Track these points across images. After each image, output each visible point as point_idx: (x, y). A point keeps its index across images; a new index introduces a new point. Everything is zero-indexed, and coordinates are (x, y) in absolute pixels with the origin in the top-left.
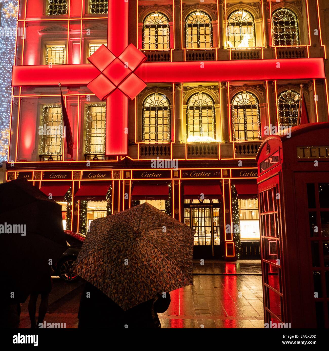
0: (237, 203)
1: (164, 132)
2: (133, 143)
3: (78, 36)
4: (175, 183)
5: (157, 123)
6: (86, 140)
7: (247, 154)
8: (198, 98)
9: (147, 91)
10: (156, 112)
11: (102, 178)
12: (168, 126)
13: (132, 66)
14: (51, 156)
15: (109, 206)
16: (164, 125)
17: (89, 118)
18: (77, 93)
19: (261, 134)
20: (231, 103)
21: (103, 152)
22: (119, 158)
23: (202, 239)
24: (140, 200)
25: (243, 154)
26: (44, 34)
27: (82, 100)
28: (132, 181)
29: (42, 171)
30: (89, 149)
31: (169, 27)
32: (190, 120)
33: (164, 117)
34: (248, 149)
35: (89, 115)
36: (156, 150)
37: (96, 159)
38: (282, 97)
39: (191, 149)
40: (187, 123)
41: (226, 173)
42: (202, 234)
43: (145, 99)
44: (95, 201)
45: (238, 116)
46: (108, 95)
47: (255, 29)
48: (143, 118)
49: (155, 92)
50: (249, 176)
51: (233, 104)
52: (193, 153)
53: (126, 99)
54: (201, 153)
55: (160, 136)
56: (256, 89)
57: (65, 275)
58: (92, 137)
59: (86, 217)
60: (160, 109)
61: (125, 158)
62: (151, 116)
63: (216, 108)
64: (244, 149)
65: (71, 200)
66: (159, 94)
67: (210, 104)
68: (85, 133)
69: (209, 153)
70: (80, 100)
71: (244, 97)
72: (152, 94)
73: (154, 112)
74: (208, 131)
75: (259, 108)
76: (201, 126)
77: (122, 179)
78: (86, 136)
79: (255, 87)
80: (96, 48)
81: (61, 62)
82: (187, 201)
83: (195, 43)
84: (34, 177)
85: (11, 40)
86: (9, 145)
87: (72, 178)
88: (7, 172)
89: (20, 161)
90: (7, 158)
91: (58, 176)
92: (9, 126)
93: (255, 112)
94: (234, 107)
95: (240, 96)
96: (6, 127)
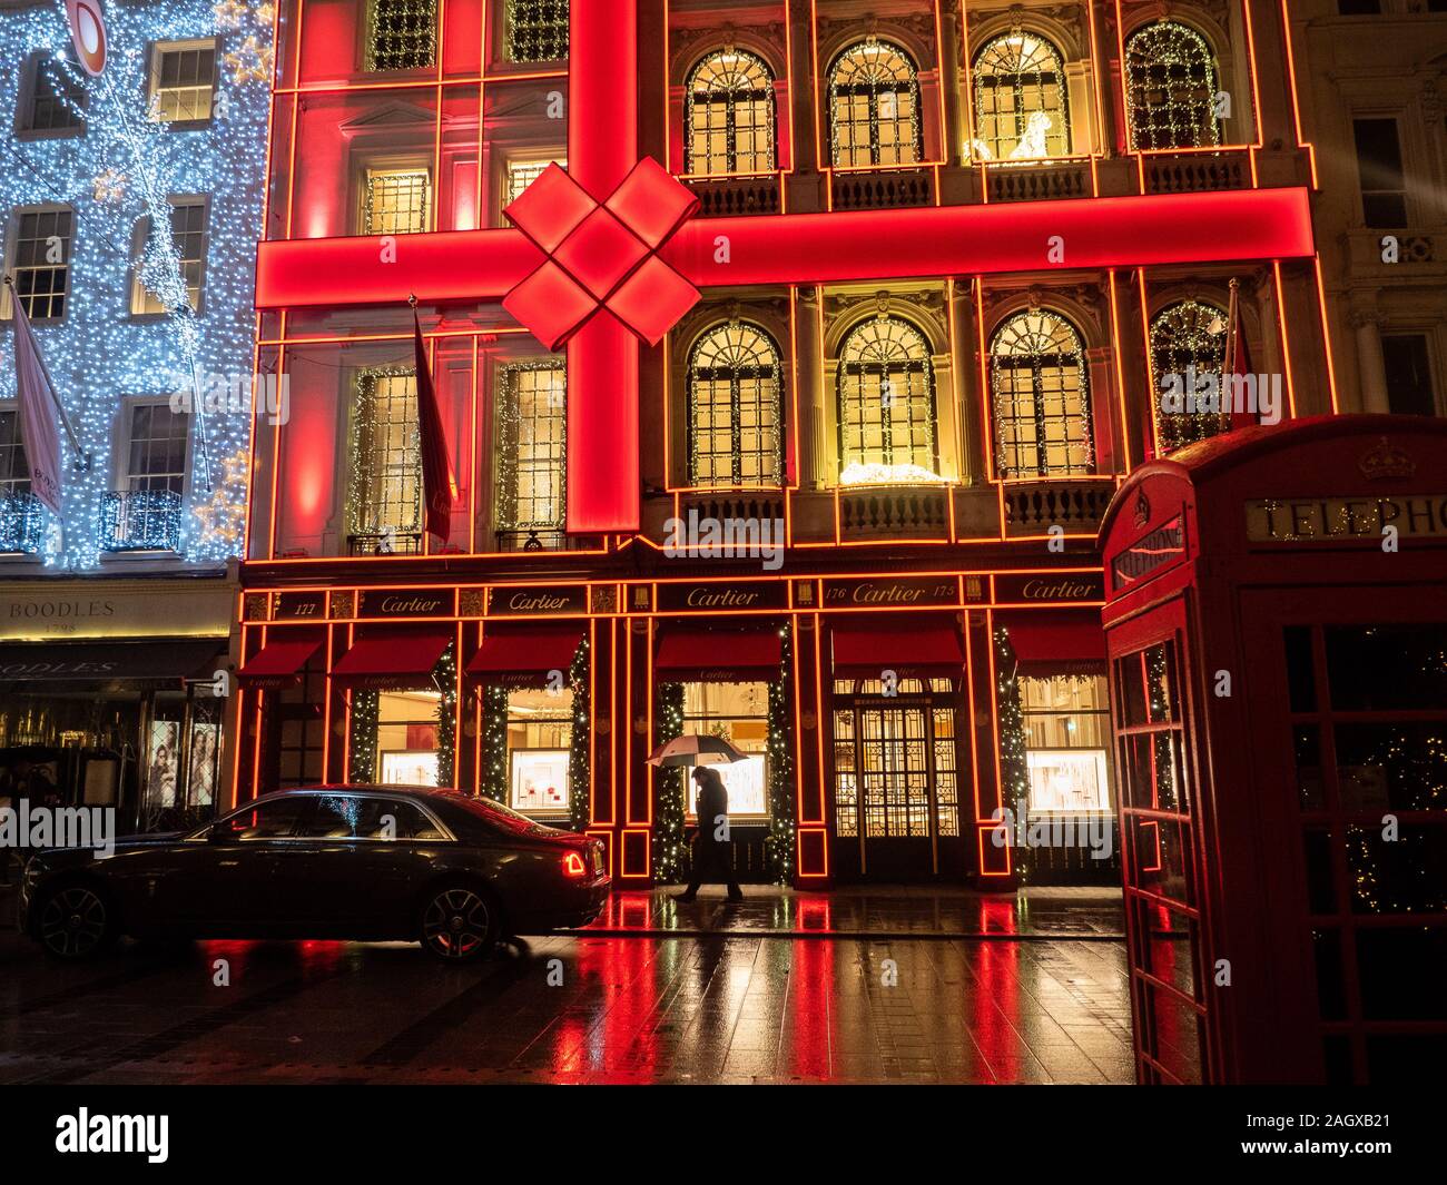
0: (1016, 690)
1: (761, 451)
2: (657, 489)
3: (472, 135)
4: (803, 625)
5: (739, 423)
6: (501, 484)
7: (1046, 521)
8: (877, 335)
9: (702, 314)
10: (732, 384)
11: (557, 611)
12: (776, 432)
13: (652, 230)
15: (581, 705)
16: (760, 427)
17: (509, 408)
18: (470, 328)
19: (1093, 452)
20: (987, 350)
21: (558, 522)
22: (612, 541)
23: (897, 815)
24: (684, 684)
25: (1032, 521)
26: (357, 133)
27: (488, 350)
28: (654, 618)
29: (356, 589)
30: (512, 516)
31: (773, 98)
32: (851, 411)
33: (760, 402)
34: (1052, 504)
35: (511, 401)
37: (533, 545)
38: (1165, 326)
39: (854, 510)
40: (839, 420)
41: (976, 588)
42: (896, 800)
43: (697, 342)
44: (532, 687)
45: (1013, 393)
47: (1066, 95)
48: (689, 404)
49: (731, 318)
50: (1055, 599)
51: (995, 352)
52: (861, 523)
53: (633, 341)
54: (888, 521)
55: (749, 465)
56: (1073, 298)
57: (440, 937)
58: (520, 474)
59: (504, 742)
60: (747, 373)
61: (630, 540)
62: (717, 400)
63: (939, 367)
64: (1038, 505)
65: (453, 685)
66: (742, 323)
68: (496, 458)
69: (915, 521)
70: (481, 351)
71: (1034, 328)
72: (721, 325)
73: (727, 384)
74: (913, 446)
75: (1086, 363)
76: (886, 430)
77: (622, 612)
78: (502, 470)
79: (1071, 291)
80: (529, 174)
81: (415, 224)
82: (844, 687)
83: (862, 147)
84: (332, 610)
85: (251, 155)
86: (248, 504)
87: (457, 613)
88: (242, 594)
89: (285, 557)
90: (242, 548)
91: (409, 606)
92: (247, 442)
93: (1073, 377)
94: (1001, 363)
95: (1019, 326)
96: (239, 443)
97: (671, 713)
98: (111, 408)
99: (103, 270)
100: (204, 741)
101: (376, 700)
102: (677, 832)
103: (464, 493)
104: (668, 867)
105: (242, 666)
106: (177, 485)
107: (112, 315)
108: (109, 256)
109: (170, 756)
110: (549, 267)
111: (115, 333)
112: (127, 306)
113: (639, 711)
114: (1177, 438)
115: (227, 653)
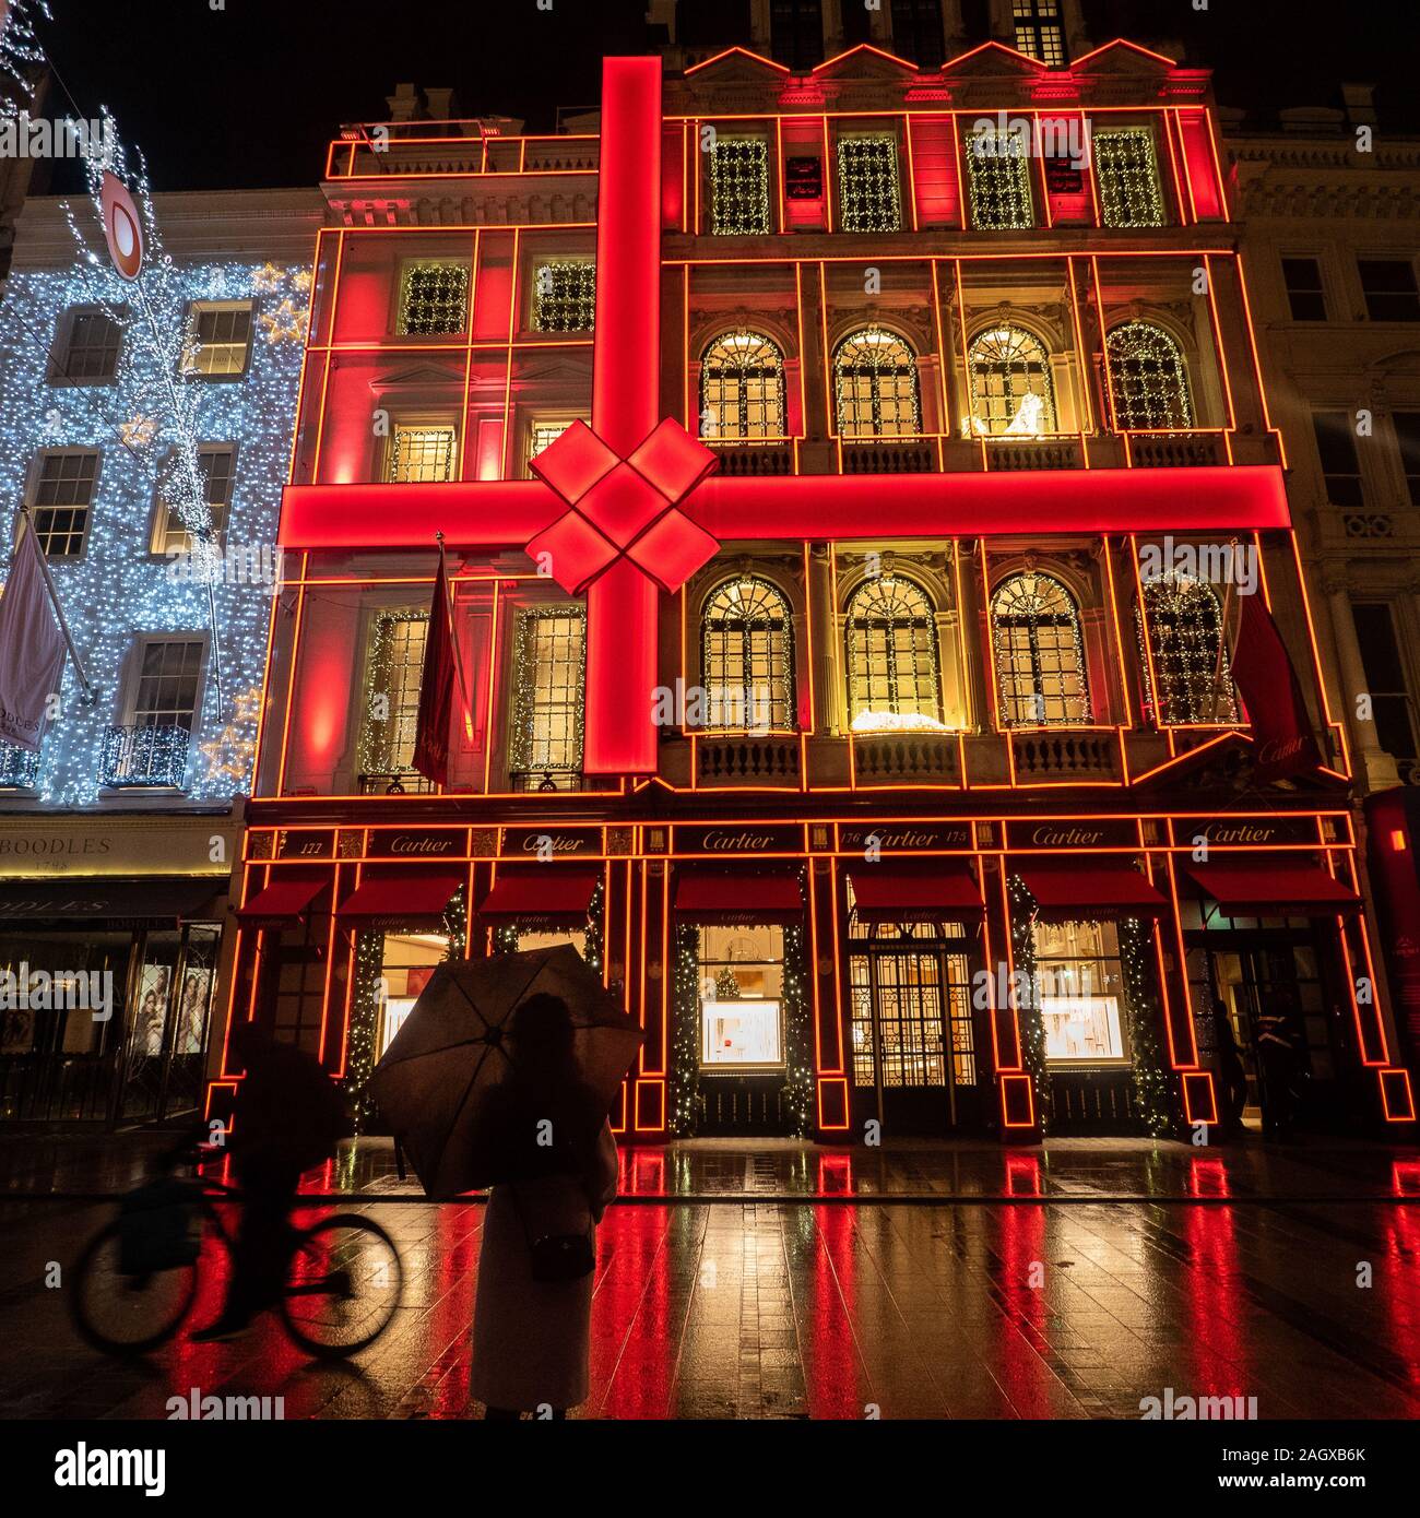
0: (1029, 936)
2: (674, 732)
3: (499, 396)
4: (819, 869)
5: (750, 673)
6: (517, 726)
7: (1053, 769)
8: (882, 593)
9: (716, 568)
10: (744, 635)
11: (571, 852)
12: (787, 682)
13: (672, 485)
14: (397, 778)
15: (594, 949)
16: (772, 676)
17: (527, 652)
18: (494, 574)
19: (1090, 706)
21: (574, 765)
22: (629, 782)
23: (913, 1063)
24: (698, 928)
25: (1040, 769)
26: (386, 390)
27: (508, 596)
28: (670, 861)
29: (366, 827)
30: (526, 757)
31: (783, 376)
32: (859, 663)
33: (771, 653)
34: (1058, 753)
35: (530, 649)
36: (750, 757)
37: (548, 786)
39: (869, 756)
41: (988, 834)
42: (912, 1047)
43: (711, 595)
44: (544, 931)
45: (1011, 650)
46: (592, 579)
47: (1051, 382)
48: (703, 654)
49: (743, 572)
50: (1065, 845)
51: (995, 610)
52: (874, 769)
53: (651, 590)
54: (901, 768)
56: (1065, 563)
58: (536, 717)
60: (758, 626)
61: (647, 782)
62: (730, 650)
64: (1045, 754)
65: (463, 927)
66: (754, 578)
67: (921, 610)
68: (513, 700)
69: (927, 768)
70: (501, 597)
71: (1030, 590)
72: (734, 580)
73: (739, 635)
74: (919, 697)
75: (1079, 623)
77: (638, 854)
78: (518, 713)
79: (1063, 557)
80: (552, 434)
81: (440, 476)
82: (859, 932)
83: (866, 422)
84: (339, 849)
85: (281, 407)
86: (258, 741)
87: (469, 853)
88: (247, 833)
89: (293, 795)
90: (249, 785)
91: (420, 846)
92: (261, 680)
93: (1068, 636)
94: (999, 621)
95: (1015, 587)
96: (252, 681)
97: (685, 959)
98: (123, 644)
99: (125, 511)
100: (197, 985)
101: (381, 943)
102: (691, 1082)
103: (480, 734)
104: (682, 1120)
105: (242, 906)
106: (186, 722)
107: (130, 554)
108: (132, 497)
109: (159, 1001)
110: (572, 516)
111: (132, 571)
112: (147, 545)
113: (654, 956)
114: (1167, 695)
115: (227, 894)
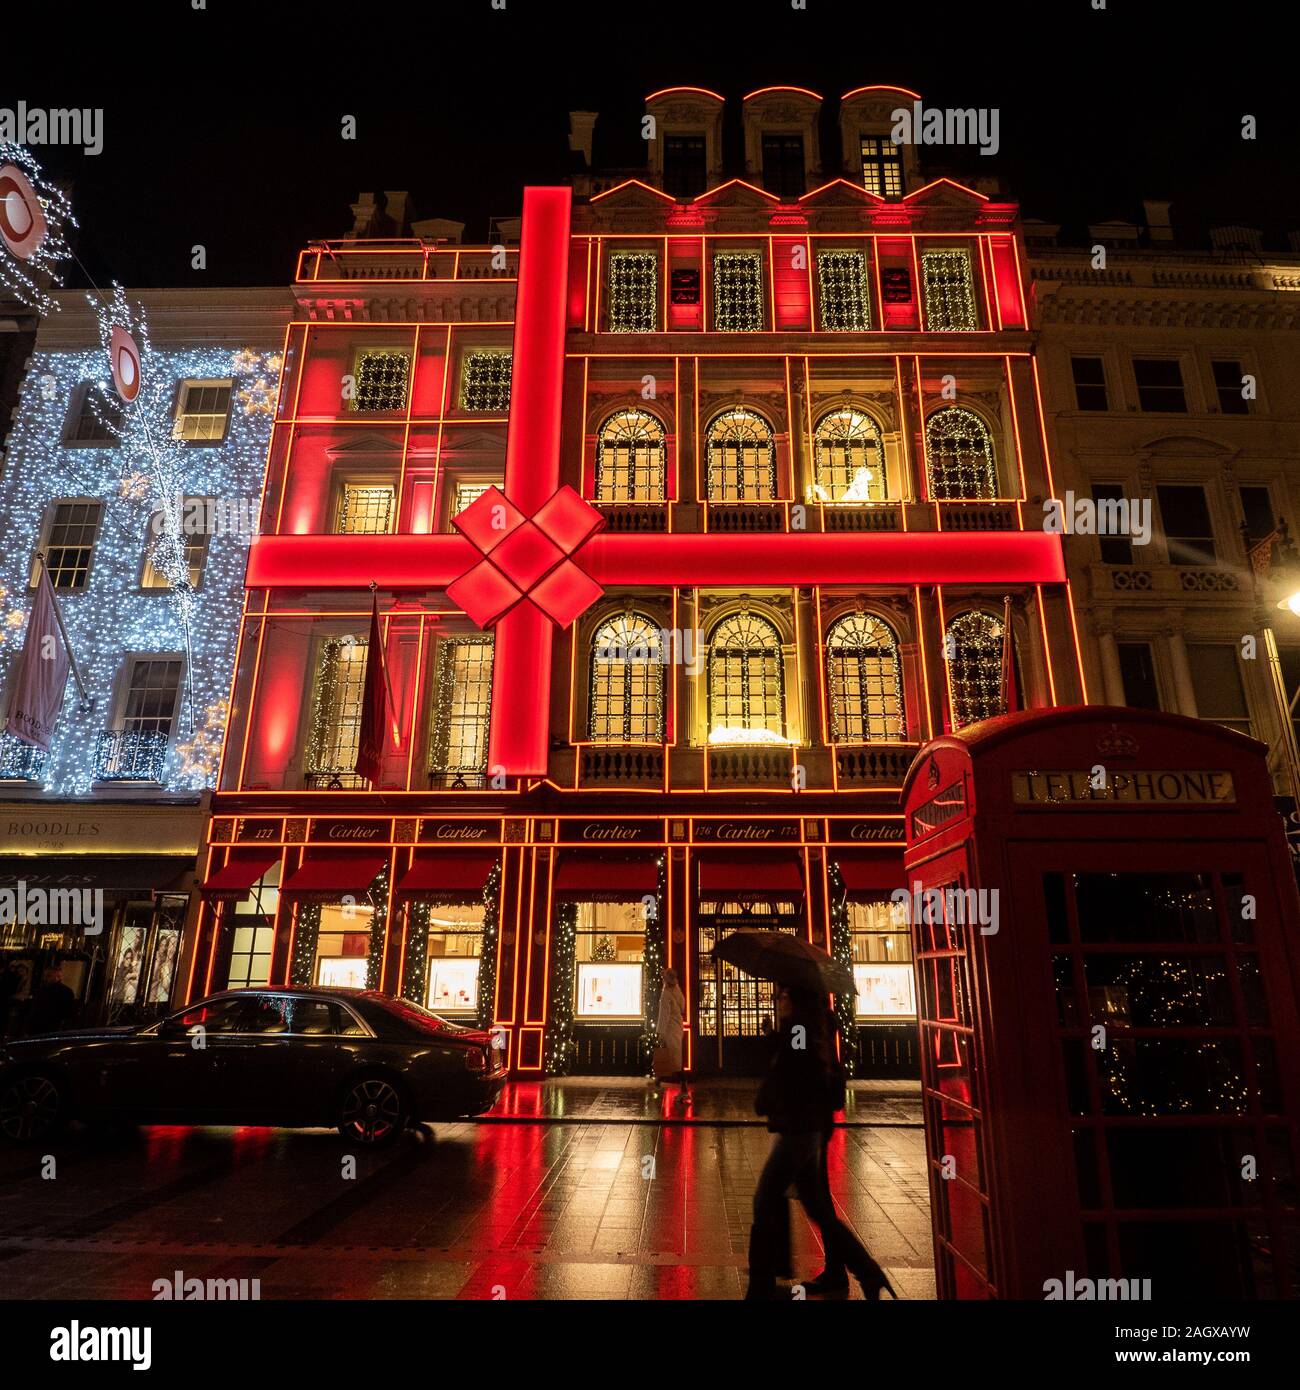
0: (845, 913)
1: (647, 715)
2: (562, 742)
3: (430, 463)
4: (676, 856)
5: (630, 693)
6: (436, 734)
7: (869, 777)
8: (739, 627)
9: (604, 605)
11: (476, 840)
12: (659, 700)
13: (567, 540)
14: (337, 775)
15: (491, 920)
16: (647, 695)
17: (446, 674)
18: (419, 610)
19: (904, 724)
20: (824, 642)
21: (481, 767)
22: (524, 783)
23: (749, 1017)
24: (576, 903)
25: (858, 777)
26: (338, 456)
27: (432, 627)
28: (555, 848)
29: (309, 817)
30: (443, 761)
31: (665, 447)
32: (718, 685)
33: (648, 676)
34: (873, 763)
35: (448, 667)
36: (623, 764)
37: (459, 785)
38: (957, 629)
39: (719, 764)
40: (709, 692)
41: (814, 830)
42: (748, 1004)
43: (600, 628)
44: (451, 904)
45: (843, 676)
46: (499, 616)
47: (883, 456)
48: (591, 676)
49: (627, 610)
50: (876, 839)
51: (830, 644)
52: (725, 775)
53: (548, 625)
54: (746, 774)
55: (637, 726)
56: (890, 607)
57: (356, 1124)
58: (452, 727)
59: (424, 950)
61: (539, 783)
62: (613, 673)
63: (787, 653)
64: (862, 764)
65: (385, 901)
66: (636, 614)
67: (770, 643)
68: (433, 714)
69: (767, 774)
70: (427, 628)
71: (860, 627)
72: (618, 615)
74: (766, 714)
75: (898, 655)
76: (745, 701)
77: (529, 842)
78: (437, 723)
79: (887, 601)
80: (474, 494)
81: (381, 527)
82: (707, 908)
83: (731, 486)
84: (287, 835)
85: (253, 468)
86: (224, 744)
87: (392, 840)
88: (211, 820)
89: (251, 789)
90: (215, 781)
91: (352, 833)
92: (228, 694)
93: (890, 665)
94: (834, 653)
95: (848, 625)
96: (221, 694)
97: (566, 928)
98: (116, 662)
99: (122, 552)
100: (167, 945)
101: (318, 912)
102: (566, 1030)
103: (405, 741)
104: (558, 1061)
105: (206, 880)
106: (165, 727)
107: (125, 588)
108: (128, 539)
109: (136, 958)
110: (485, 564)
111: (126, 601)
112: (139, 581)
113: (539, 926)
114: (968, 715)
115: (194, 870)
